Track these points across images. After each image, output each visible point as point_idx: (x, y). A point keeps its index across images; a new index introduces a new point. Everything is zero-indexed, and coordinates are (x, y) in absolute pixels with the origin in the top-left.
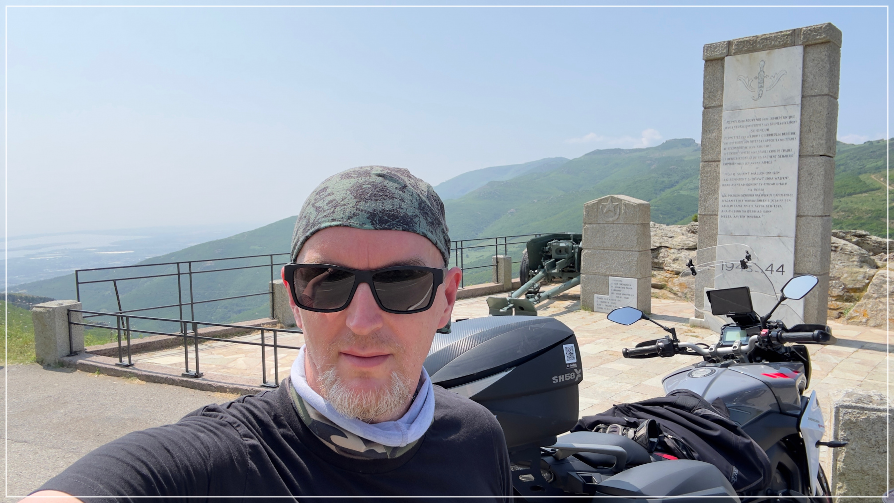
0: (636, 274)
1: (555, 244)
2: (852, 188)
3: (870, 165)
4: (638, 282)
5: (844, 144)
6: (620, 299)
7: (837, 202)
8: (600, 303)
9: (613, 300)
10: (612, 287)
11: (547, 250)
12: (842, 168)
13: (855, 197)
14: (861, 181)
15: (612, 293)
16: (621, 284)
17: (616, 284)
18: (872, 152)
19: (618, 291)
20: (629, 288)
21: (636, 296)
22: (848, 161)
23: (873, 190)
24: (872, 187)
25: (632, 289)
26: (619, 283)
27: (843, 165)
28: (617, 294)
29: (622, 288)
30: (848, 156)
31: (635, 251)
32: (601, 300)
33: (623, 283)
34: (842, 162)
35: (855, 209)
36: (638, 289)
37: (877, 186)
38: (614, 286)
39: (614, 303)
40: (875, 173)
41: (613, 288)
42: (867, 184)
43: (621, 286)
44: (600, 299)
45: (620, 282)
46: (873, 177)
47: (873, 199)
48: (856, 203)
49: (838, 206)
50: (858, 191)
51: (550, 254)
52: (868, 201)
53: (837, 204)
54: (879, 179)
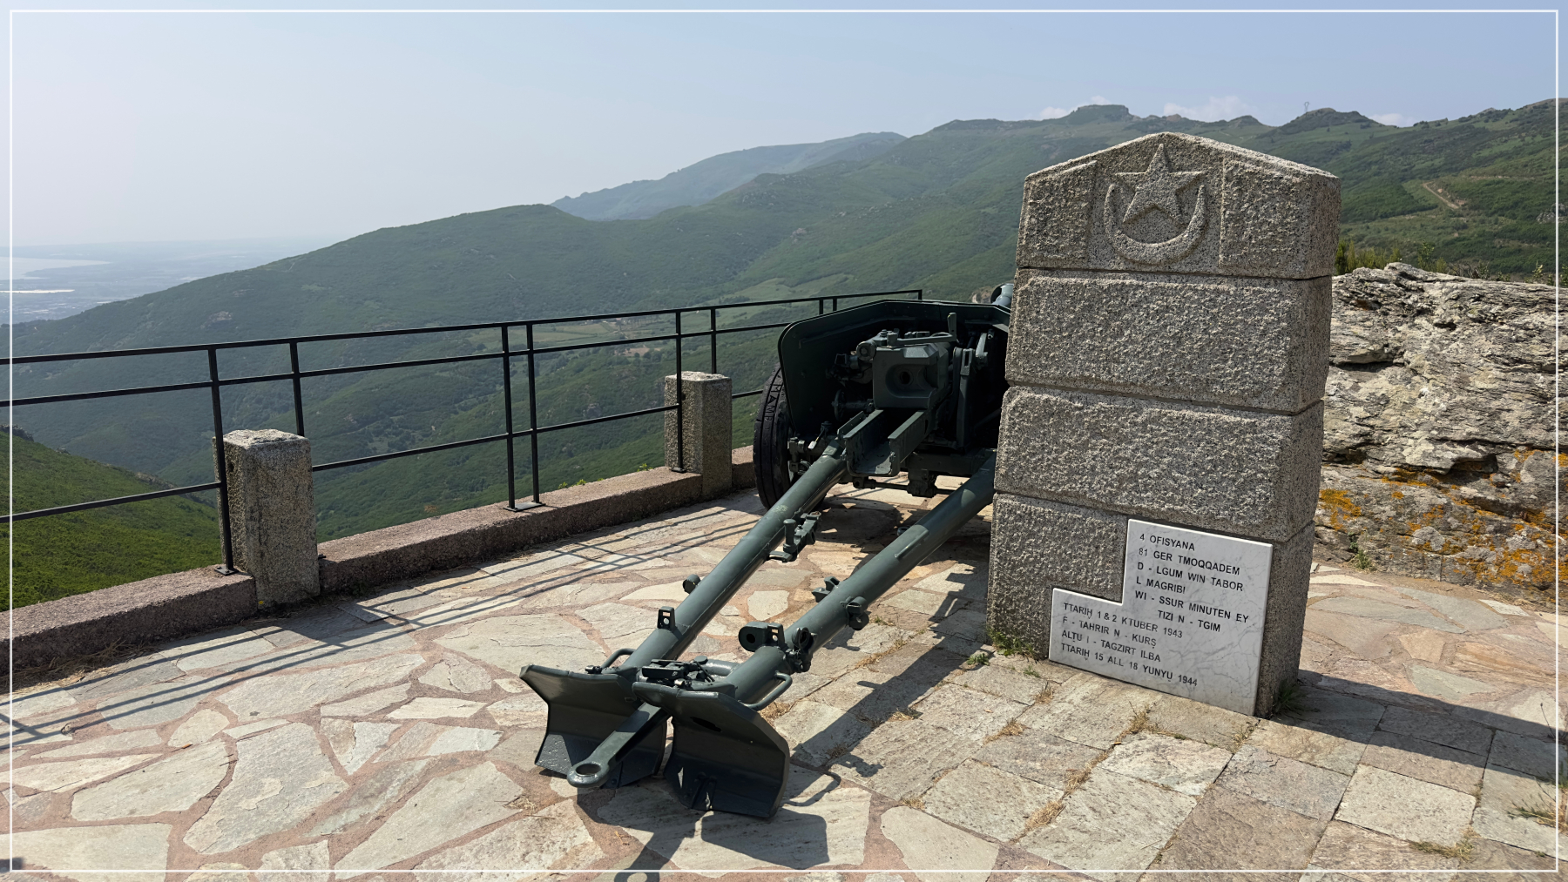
0: (1268, 522)
1: (888, 348)
2: (1388, 204)
3: (1421, 165)
4: (1275, 561)
5: (1381, 125)
6: (1175, 625)
7: (1362, 228)
8: (1076, 628)
9: (1140, 625)
10: (1140, 565)
11: (855, 365)
12: (1374, 168)
13: (1392, 221)
14: (1405, 193)
15: (1138, 594)
16: (1187, 561)
17: (1159, 555)
18: (1426, 141)
19: (1170, 587)
20: (1227, 584)
21: (1260, 623)
22: (1386, 157)
23: (1424, 209)
24: (1423, 203)
25: (1239, 586)
26: (1177, 552)
27: (1376, 162)
28: (1162, 600)
29: (1191, 577)
30: (1385, 149)
31: (1274, 412)
32: (1085, 618)
33: (1194, 554)
34: (1374, 158)
35: (1391, 242)
36: (1270, 591)
37: (1432, 202)
38: (1149, 561)
39: (1146, 640)
40: (1428, 179)
41: (1146, 574)
42: (1416, 198)
43: (1185, 568)
44: (1078, 609)
45: (1184, 552)
46: (1425, 185)
47: (1422, 226)
48: (1394, 231)
49: (1364, 236)
50: (1399, 209)
51: (865, 380)
52: (1414, 228)
53: (1362, 232)
54: (1436, 191)
